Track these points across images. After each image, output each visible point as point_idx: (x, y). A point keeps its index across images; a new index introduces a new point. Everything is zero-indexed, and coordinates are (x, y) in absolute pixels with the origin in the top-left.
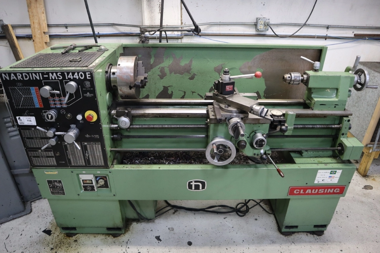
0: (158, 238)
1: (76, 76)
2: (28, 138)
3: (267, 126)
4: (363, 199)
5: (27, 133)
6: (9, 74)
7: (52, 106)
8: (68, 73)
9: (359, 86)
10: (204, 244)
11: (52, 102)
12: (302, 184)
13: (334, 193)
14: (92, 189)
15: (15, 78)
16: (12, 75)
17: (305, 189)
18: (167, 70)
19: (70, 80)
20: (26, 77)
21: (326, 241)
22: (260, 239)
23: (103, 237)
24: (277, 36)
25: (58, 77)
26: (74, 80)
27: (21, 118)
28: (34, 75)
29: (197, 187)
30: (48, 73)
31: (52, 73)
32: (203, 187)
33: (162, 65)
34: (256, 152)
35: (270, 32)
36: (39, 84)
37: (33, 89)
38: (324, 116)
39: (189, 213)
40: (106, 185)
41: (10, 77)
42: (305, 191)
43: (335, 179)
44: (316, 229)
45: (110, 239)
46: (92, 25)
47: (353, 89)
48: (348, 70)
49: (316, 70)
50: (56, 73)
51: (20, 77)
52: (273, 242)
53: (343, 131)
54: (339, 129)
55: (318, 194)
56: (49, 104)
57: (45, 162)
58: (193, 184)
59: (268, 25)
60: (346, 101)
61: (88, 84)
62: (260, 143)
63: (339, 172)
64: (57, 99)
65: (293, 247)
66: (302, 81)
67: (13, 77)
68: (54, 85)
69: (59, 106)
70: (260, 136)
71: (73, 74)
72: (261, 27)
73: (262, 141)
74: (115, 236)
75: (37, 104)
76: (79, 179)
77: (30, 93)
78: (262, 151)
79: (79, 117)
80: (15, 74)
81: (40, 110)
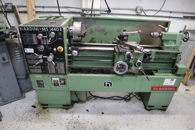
0: (87, 110)
1: (55, 30)
2: (29, 59)
3: (142, 57)
4: (185, 95)
6: (23, 28)
7: (42, 44)
8: (51, 28)
9: (185, 40)
10: (109, 114)
11: (42, 42)
12: (157, 85)
13: (172, 90)
14: (58, 85)
17: (159, 88)
18: (94, 30)
19: (52, 31)
20: (31, 29)
21: (167, 114)
22: (136, 112)
23: (61, 109)
25: (46, 30)
26: (54, 31)
27: (27, 49)
28: (35, 28)
29: (108, 85)
30: (41, 28)
31: (44, 28)
32: (111, 85)
33: (91, 27)
34: (137, 68)
35: (143, 14)
36: (37, 33)
37: (34, 35)
38: (169, 53)
40: (64, 83)
41: (23, 29)
42: (158, 89)
43: (173, 83)
44: (163, 108)
45: (64, 110)
46: (59, 7)
47: (182, 41)
48: (180, 32)
49: (165, 32)
50: (46, 28)
51: (28, 29)
52: (142, 113)
53: (177, 61)
54: (176, 60)
55: (164, 90)
56: (41, 43)
57: (36, 71)
58: (106, 83)
59: (142, 10)
60: (179, 47)
61: (60, 33)
62: (139, 64)
63: (175, 80)
64: (45, 40)
65: (152, 116)
66: (159, 36)
67: (25, 29)
68: (44, 34)
69: (45, 44)
70: (139, 61)
71: (54, 28)
72: (138, 11)
73: (140, 63)
74: (67, 109)
75: (35, 42)
76: (52, 80)
77: (32, 37)
78: (140, 68)
79: (55, 49)
80: (26, 28)
81: (36, 45)
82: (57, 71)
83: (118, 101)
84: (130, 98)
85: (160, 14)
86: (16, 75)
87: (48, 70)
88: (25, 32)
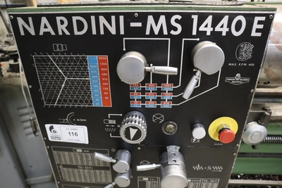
1: (223, 28)
2: (65, 166)
5: (65, 157)
6: (37, 19)
7: (136, 104)
8: (202, 18)
11: (136, 96)
15: (50, 29)
16: (44, 20)
19: (203, 36)
20: (80, 26)
25: (170, 27)
27: (56, 127)
28: (102, 20)
30: (143, 17)
31: (156, 17)
36: (112, 48)
37: (95, 63)
41: (37, 28)
50: (169, 16)
51: (62, 28)
56: (129, 100)
61: (247, 50)
64: (151, 87)
67: (45, 27)
68: (153, 51)
69: (152, 105)
71: (217, 19)
75: (99, 97)
77: (85, 72)
79: (199, 133)
80: (52, 19)
81: (103, 112)
86: (24, 175)
88: (45, 43)
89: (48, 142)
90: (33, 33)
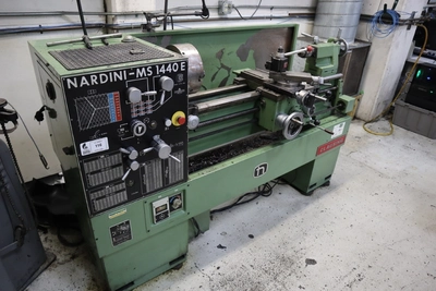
0: (220, 247)
1: (169, 69)
2: (92, 173)
5: (93, 166)
6: (79, 78)
7: (135, 116)
8: (160, 66)
10: (263, 231)
11: (134, 110)
14: (166, 215)
15: (87, 83)
16: (84, 78)
19: (162, 74)
20: (104, 78)
21: (335, 187)
23: (166, 276)
24: (242, 18)
25: (147, 73)
26: (167, 74)
27: (87, 144)
28: (115, 74)
29: (261, 172)
30: (135, 70)
31: (141, 69)
32: (265, 170)
35: (234, 14)
37: (111, 97)
39: (224, 212)
41: (79, 83)
42: (326, 148)
43: (342, 131)
44: (326, 181)
45: (175, 273)
48: (330, 40)
50: (146, 68)
51: (94, 81)
52: (307, 204)
54: (337, 90)
55: (332, 147)
56: (130, 113)
57: (111, 200)
58: (258, 170)
59: (231, 7)
61: (181, 77)
62: (312, 111)
63: (344, 124)
64: (142, 103)
67: (84, 81)
68: (141, 85)
69: (142, 114)
71: (166, 66)
72: (225, 10)
74: (178, 268)
75: (114, 117)
76: (151, 209)
77: (106, 103)
78: (311, 118)
79: (168, 123)
80: (88, 77)
81: (116, 125)
82: (168, 179)
83: (254, 202)
84: (270, 189)
85: (260, 13)
87: (145, 186)
88: (83, 91)
89: (81, 158)
90: (76, 86)
